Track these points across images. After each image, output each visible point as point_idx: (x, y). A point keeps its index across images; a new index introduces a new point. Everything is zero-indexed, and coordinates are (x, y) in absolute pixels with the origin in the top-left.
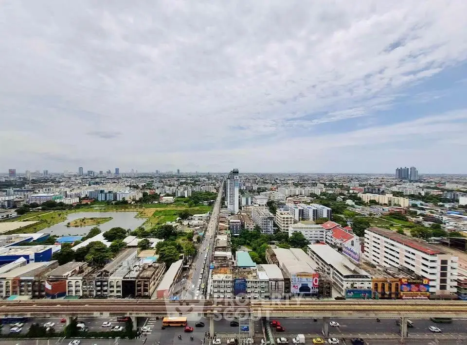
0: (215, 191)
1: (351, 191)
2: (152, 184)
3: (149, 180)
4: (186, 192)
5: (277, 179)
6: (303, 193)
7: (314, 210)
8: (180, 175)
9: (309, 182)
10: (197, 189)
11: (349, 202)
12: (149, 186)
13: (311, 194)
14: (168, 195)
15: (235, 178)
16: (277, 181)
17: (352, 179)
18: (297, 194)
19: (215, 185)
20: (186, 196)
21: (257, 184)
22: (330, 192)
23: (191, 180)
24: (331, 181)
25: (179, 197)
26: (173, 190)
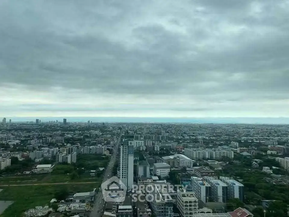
0: (107, 153)
1: (269, 152)
2: (27, 140)
3: (24, 134)
4: (69, 156)
5: (185, 133)
6: (214, 156)
7: (223, 188)
8: (66, 126)
9: (222, 138)
10: (85, 150)
11: (266, 169)
12: (21, 147)
13: (224, 157)
14: (45, 162)
15: (129, 145)
16: (184, 135)
17: (270, 133)
18: (207, 157)
19: (108, 143)
20: (69, 161)
21: (160, 142)
22: (245, 153)
23: (80, 135)
24: (247, 136)
25: (60, 163)
26: (53, 152)
